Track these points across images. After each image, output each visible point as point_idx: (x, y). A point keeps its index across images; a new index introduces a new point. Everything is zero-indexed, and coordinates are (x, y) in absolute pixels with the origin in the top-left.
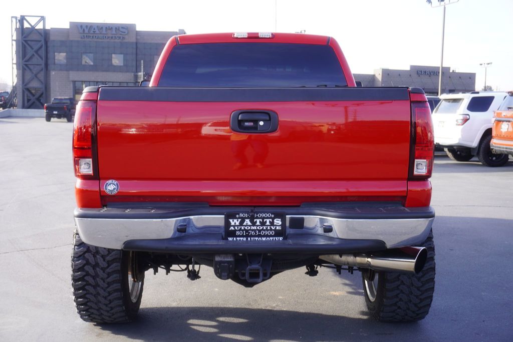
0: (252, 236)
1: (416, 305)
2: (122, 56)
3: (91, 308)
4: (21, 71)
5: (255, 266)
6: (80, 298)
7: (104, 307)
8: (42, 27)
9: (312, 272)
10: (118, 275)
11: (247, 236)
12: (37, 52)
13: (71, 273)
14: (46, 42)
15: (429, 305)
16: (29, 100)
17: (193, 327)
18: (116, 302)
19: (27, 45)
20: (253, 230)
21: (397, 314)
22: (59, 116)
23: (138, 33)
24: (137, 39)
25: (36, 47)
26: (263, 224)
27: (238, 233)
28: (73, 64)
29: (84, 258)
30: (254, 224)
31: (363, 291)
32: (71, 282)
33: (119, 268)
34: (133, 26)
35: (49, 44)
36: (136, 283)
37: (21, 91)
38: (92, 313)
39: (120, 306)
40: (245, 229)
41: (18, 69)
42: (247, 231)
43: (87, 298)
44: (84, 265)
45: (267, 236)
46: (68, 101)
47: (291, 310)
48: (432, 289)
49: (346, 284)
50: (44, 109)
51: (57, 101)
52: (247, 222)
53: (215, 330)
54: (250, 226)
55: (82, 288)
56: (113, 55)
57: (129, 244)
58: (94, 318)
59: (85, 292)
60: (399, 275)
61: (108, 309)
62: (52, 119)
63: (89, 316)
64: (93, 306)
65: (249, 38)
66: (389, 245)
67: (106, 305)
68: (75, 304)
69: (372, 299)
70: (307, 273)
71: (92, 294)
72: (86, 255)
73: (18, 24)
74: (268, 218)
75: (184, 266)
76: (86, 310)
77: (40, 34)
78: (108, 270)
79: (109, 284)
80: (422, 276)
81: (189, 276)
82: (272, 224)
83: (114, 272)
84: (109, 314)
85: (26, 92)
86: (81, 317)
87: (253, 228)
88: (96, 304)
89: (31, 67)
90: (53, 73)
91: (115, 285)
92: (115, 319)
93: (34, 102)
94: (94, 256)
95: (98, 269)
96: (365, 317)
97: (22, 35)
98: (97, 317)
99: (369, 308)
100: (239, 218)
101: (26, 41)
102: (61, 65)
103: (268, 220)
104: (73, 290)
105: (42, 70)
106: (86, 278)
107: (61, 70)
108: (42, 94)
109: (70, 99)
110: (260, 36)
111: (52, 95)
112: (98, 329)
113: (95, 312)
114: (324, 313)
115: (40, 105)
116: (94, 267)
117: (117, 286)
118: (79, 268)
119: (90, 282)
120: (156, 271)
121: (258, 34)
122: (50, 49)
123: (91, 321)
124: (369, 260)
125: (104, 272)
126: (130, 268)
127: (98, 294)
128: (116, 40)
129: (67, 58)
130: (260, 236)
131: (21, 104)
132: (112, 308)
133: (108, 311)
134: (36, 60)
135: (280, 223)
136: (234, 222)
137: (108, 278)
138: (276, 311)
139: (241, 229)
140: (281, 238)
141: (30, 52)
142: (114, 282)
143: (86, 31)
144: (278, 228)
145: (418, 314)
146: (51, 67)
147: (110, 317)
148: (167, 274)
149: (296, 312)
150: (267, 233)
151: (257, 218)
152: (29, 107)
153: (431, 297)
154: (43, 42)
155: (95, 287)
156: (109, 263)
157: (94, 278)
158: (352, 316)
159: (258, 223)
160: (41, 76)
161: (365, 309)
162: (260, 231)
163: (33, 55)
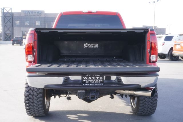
0: (91, 83)
1: (150, 109)
2: (40, 22)
3: (31, 111)
4: (3, 28)
5: (93, 94)
6: (27, 107)
7: (36, 110)
8: (11, 12)
9: (112, 97)
10: (41, 98)
11: (90, 83)
12: (9, 21)
13: (24, 98)
14: (12, 17)
15: (155, 109)
16: (6, 38)
17: (68, 117)
18: (41, 109)
19: (5, 18)
20: (92, 81)
21: (144, 112)
22: (17, 44)
23: (45, 14)
24: (45, 16)
25: (8, 19)
26: (96, 79)
27: (86, 82)
28: (22, 25)
29: (29, 92)
30: (92, 79)
31: (130, 104)
32: (24, 101)
33: (42, 96)
34: (43, 11)
35: (13, 18)
36: (48, 102)
37: (3, 34)
38: (32, 113)
39: (41, 110)
40: (89, 81)
41: (2, 27)
42: (90, 81)
43: (30, 107)
44: (29, 95)
45: (97, 83)
46: (20, 38)
47: (104, 111)
48: (156, 103)
49: (124, 102)
50: (11, 41)
51: (16, 38)
52: (90, 78)
53: (77, 119)
54: (91, 79)
55: (28, 103)
56: (36, 22)
57: (46, 86)
58: (33, 115)
59: (29, 105)
60: (145, 98)
61: (38, 111)
62: (14, 45)
63: (30, 114)
64: (32, 110)
65: (88, 12)
66: (142, 86)
67: (37, 110)
68: (25, 109)
69: (134, 107)
70: (110, 98)
71: (32, 105)
72: (30, 91)
73: (2, 10)
74: (97, 76)
75: (65, 95)
76: (30, 112)
77: (10, 14)
78: (38, 97)
79: (38, 102)
80: (153, 98)
81: (67, 99)
82: (99, 79)
83: (40, 97)
84: (38, 113)
85: (5, 35)
86: (28, 114)
87: (92, 80)
88: (33, 109)
89: (7, 26)
90: (15, 28)
91: (40, 102)
92: (40, 115)
93: (8, 39)
94: (33, 91)
95: (34, 96)
96: (132, 114)
97: (4, 14)
98: (33, 114)
99: (133, 110)
100: (87, 77)
101: (5, 17)
102: (18, 25)
103: (97, 77)
104: (25, 104)
105: (11, 27)
106: (30, 100)
107: (18, 27)
108: (11, 35)
109: (21, 37)
110: (92, 12)
111: (14, 36)
112: (34, 119)
113: (33, 112)
114: (116, 112)
115: (10, 40)
116: (32, 96)
117: (41, 102)
118: (27, 96)
119: (31, 101)
120: (55, 97)
121: (91, 11)
122: (14, 19)
123: (31, 115)
124: (134, 92)
125: (36, 97)
126: (45, 96)
127: (34, 105)
128: (37, 16)
129: (20, 23)
130: (94, 83)
131: (3, 39)
132: (39, 111)
133: (37, 112)
134: (9, 23)
135: (102, 78)
136: (85, 78)
137: (38, 99)
138: (99, 112)
139: (87, 81)
140: (102, 84)
141: (6, 21)
142: (40, 101)
143: (27, 13)
144: (101, 80)
145: (151, 112)
146: (14, 26)
147: (38, 114)
148: (59, 98)
149: (106, 112)
150: (97, 82)
151: (94, 76)
152: (6, 40)
153: (156, 106)
154: (11, 17)
155: (33, 103)
156: (38, 94)
157: (32, 99)
158: (127, 113)
159: (94, 79)
160: (11, 29)
161: (131, 111)
162: (94, 81)
163: (8, 22)
